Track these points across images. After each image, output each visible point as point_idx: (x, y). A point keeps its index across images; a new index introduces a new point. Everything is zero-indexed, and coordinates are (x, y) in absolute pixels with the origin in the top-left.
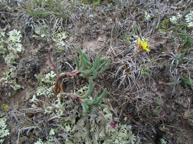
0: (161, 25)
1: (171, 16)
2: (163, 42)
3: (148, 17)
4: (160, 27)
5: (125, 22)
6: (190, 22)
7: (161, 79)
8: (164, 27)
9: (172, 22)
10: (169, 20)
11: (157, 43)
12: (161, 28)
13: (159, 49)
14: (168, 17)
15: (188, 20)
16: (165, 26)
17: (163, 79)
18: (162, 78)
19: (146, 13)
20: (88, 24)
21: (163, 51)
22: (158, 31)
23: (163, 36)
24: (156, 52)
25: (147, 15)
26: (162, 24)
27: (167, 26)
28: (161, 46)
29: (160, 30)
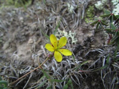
0: (87, 15)
1: (95, 2)
2: (90, 34)
3: (71, 9)
4: (85, 17)
5: (50, 19)
6: (117, 4)
7: (94, 80)
8: (90, 16)
9: (98, 8)
10: (95, 6)
11: (85, 36)
12: (87, 17)
13: (87, 43)
14: (93, 3)
15: (115, 2)
16: (91, 14)
17: (96, 79)
18: (95, 77)
19: (69, 5)
20: (19, 27)
21: (93, 44)
22: (84, 21)
23: (90, 27)
24: (83, 49)
25: (70, 7)
26: (87, 13)
27: (93, 14)
28: (89, 39)
29: (87, 20)
